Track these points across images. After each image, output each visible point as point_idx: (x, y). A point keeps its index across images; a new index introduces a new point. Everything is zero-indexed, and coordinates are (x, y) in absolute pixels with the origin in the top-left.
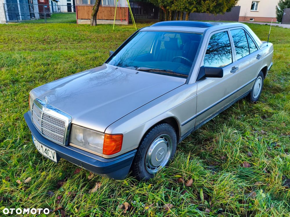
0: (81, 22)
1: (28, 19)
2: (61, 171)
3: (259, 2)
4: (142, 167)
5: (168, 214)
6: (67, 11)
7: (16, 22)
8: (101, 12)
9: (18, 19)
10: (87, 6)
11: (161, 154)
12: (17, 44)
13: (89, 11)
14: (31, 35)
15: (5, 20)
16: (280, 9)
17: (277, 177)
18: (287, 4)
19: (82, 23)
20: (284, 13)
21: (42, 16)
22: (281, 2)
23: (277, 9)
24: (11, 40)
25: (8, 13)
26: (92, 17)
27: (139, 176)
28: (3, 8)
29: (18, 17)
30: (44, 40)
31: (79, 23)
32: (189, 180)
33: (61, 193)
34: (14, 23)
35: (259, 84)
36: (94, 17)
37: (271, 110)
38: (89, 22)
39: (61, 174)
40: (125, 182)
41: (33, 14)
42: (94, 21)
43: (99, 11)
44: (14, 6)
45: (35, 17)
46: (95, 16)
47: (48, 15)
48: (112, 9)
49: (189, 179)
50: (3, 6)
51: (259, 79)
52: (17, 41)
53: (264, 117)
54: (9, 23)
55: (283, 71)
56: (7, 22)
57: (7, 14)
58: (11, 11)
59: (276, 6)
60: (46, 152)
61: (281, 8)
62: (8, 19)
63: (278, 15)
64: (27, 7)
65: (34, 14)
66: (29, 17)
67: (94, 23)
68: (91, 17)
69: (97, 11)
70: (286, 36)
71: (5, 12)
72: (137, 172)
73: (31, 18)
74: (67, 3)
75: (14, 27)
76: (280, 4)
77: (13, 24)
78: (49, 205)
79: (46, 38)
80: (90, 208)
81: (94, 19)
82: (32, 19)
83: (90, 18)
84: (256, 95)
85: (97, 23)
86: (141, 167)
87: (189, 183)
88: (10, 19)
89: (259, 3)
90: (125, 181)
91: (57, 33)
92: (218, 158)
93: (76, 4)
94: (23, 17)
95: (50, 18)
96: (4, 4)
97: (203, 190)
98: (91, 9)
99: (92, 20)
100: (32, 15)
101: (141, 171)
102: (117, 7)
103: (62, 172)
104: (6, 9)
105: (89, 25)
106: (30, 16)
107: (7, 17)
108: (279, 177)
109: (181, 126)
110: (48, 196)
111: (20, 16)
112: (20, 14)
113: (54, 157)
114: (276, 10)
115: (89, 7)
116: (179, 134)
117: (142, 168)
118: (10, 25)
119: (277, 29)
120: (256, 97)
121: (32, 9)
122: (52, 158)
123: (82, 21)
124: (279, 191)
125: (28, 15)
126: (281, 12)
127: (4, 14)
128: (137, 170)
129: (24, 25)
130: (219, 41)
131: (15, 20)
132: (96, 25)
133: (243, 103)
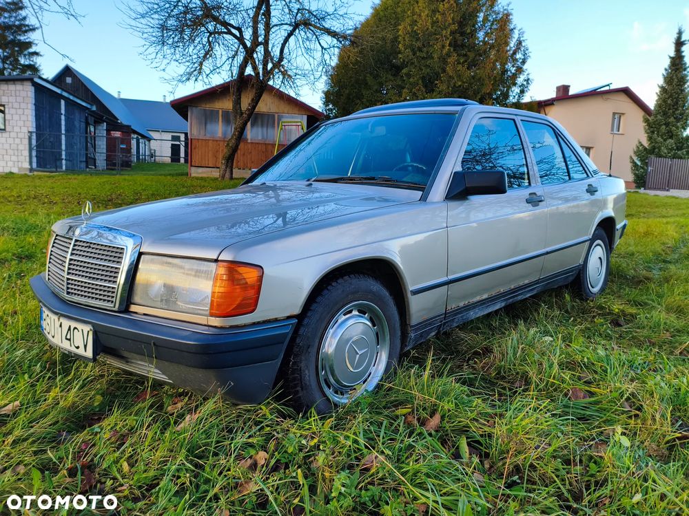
0: (197, 173)
1: (80, 168)
2: (100, 392)
3: (592, 148)
4: (309, 370)
5: (373, 475)
6: (170, 161)
7: (52, 172)
8: (244, 154)
9: (56, 168)
10: (213, 140)
11: (360, 353)
12: (45, 205)
13: (217, 151)
14: (80, 191)
15: (27, 165)
16: (639, 163)
17: (658, 417)
18: (654, 152)
19: (200, 176)
20: (650, 168)
21: (111, 165)
22: (641, 148)
23: (633, 162)
24: (34, 198)
25: (37, 151)
26: (223, 162)
27: (300, 397)
28: (26, 142)
29: (58, 163)
30: (109, 201)
31: (193, 175)
32: (431, 417)
33: (91, 437)
34: (48, 173)
35: (600, 258)
36: (227, 163)
37: (633, 310)
38: (216, 173)
39: (99, 398)
40: (265, 410)
41: (93, 160)
42: (228, 170)
43: (239, 151)
44: (52, 139)
45: (95, 166)
46: (230, 159)
47: (127, 165)
48: (270, 147)
49: (432, 414)
50: (27, 137)
51: (599, 247)
52: (46, 201)
53: (616, 324)
54: (36, 173)
55: (657, 255)
56: (31, 170)
57: (34, 153)
58: (44, 148)
59: (631, 157)
60: (68, 337)
61: (641, 160)
62: (34, 165)
63: (635, 174)
64: (80, 143)
65: (95, 160)
66: (83, 165)
67: (227, 175)
68: (221, 162)
69: (234, 150)
70: (657, 207)
71: (31, 150)
72: (296, 386)
73: (87, 167)
74: (172, 144)
75: (46, 179)
76: (637, 153)
77: (44, 176)
78: (54, 460)
79: (114, 196)
80: (164, 462)
81: (227, 167)
82: (88, 169)
83: (220, 165)
84: (596, 286)
85: (234, 176)
86: (307, 372)
87: (431, 424)
88: (39, 164)
89: (591, 151)
90: (263, 407)
91: (140, 189)
92: (505, 385)
93: (191, 134)
94: (68, 162)
95: (129, 169)
96: (31, 132)
97: (467, 438)
98: (222, 146)
99: (224, 167)
100: (90, 161)
101: (306, 384)
102: (279, 145)
103: (103, 395)
104: (34, 142)
105: (217, 179)
106: (85, 163)
107: (34, 160)
108: (663, 416)
109: (409, 295)
110: (55, 441)
111: (64, 162)
112: (64, 157)
113: (85, 346)
114: (630, 165)
115: (219, 142)
116: (407, 317)
117: (309, 376)
118: (37, 176)
119: (637, 195)
120: (595, 290)
121: (91, 150)
122: (81, 352)
123: (200, 170)
124: (667, 443)
125: (81, 162)
126: (642, 168)
127: (26, 153)
128: (295, 379)
129: (69, 177)
130: (498, 161)
131: (50, 168)
132: (231, 178)
133: (564, 298)
